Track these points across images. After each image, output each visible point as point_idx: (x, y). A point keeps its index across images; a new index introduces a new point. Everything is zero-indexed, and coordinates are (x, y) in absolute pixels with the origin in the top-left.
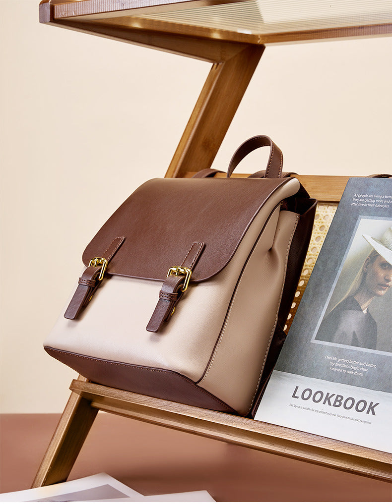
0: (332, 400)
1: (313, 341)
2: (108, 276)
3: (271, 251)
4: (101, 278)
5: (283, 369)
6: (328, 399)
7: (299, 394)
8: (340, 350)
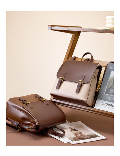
0: (110, 105)
1: (104, 94)
2: (64, 81)
3: (95, 77)
4: (63, 81)
5: (99, 99)
6: (109, 105)
7: (103, 104)
8: (110, 96)
